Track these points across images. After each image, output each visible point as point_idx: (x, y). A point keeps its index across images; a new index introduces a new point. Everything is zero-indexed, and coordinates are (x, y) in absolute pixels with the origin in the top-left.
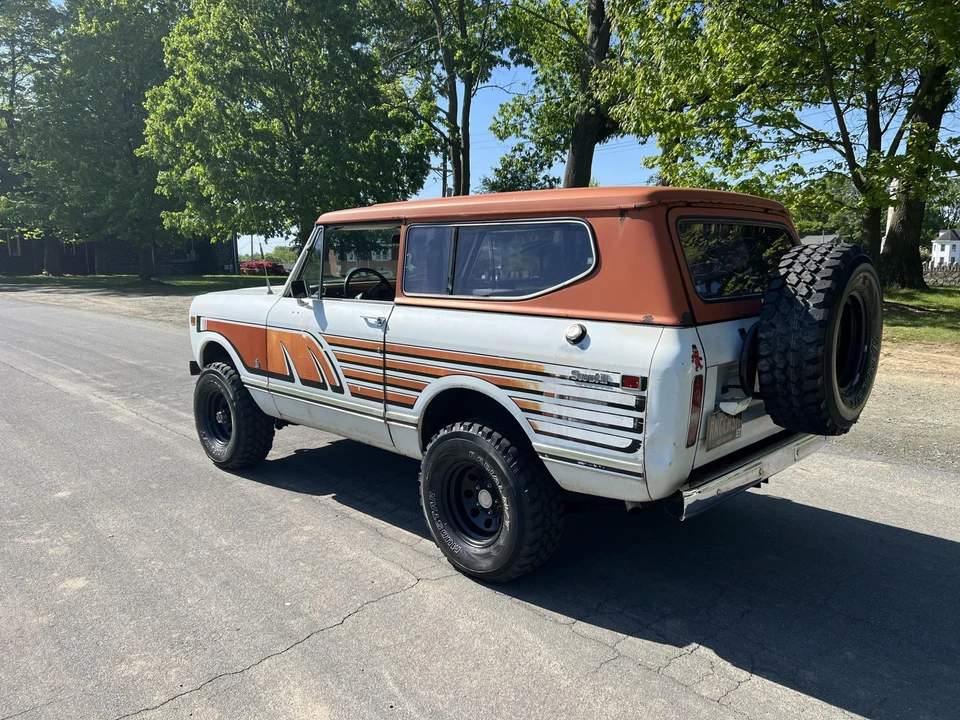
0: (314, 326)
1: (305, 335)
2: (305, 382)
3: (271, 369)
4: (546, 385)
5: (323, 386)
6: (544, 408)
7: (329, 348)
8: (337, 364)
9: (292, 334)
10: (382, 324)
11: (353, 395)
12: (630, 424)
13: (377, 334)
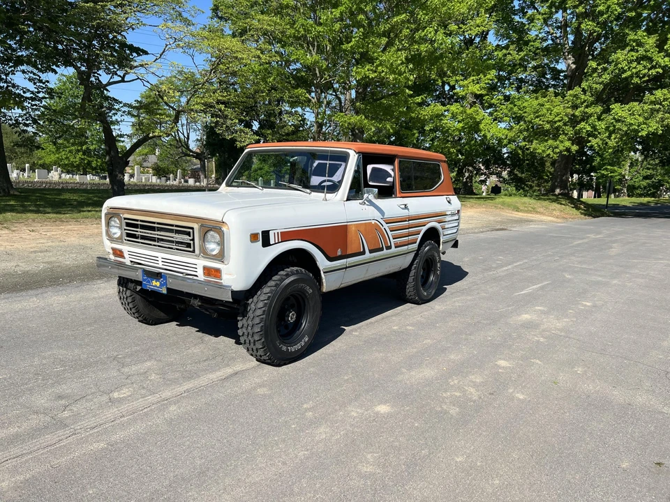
0: (377, 215)
1: (373, 222)
2: (371, 251)
3: (349, 252)
4: (448, 218)
5: (382, 249)
6: (446, 227)
7: (386, 226)
8: (390, 233)
9: (365, 223)
10: (406, 207)
11: (396, 247)
12: (457, 224)
13: (405, 213)
